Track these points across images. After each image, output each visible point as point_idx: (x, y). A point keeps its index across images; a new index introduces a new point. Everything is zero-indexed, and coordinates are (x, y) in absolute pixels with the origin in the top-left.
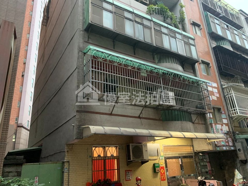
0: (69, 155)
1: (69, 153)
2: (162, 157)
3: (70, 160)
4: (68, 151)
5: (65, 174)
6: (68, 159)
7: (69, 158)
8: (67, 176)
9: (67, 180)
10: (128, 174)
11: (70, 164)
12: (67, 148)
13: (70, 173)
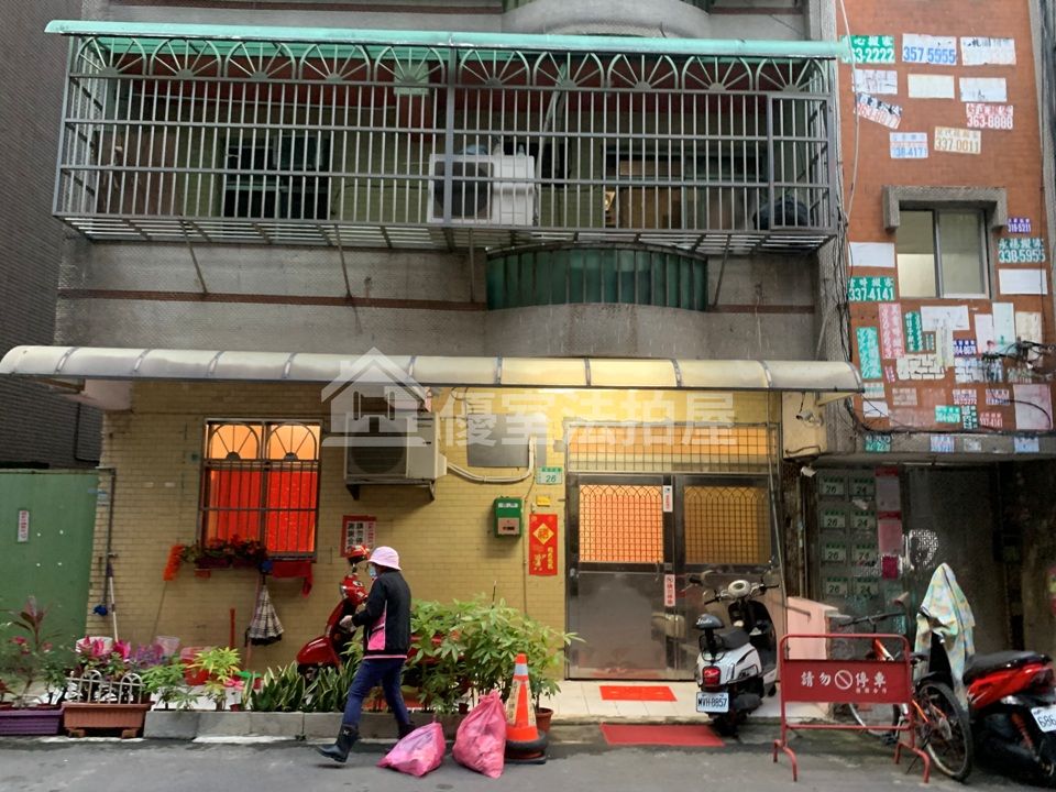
0: (115, 448)
1: (115, 441)
2: (551, 474)
3: (118, 466)
4: (111, 436)
5: (98, 509)
6: (111, 463)
7: (115, 460)
8: (106, 516)
9: (106, 528)
10: (355, 530)
11: (118, 478)
12: (108, 426)
13: (115, 509)
